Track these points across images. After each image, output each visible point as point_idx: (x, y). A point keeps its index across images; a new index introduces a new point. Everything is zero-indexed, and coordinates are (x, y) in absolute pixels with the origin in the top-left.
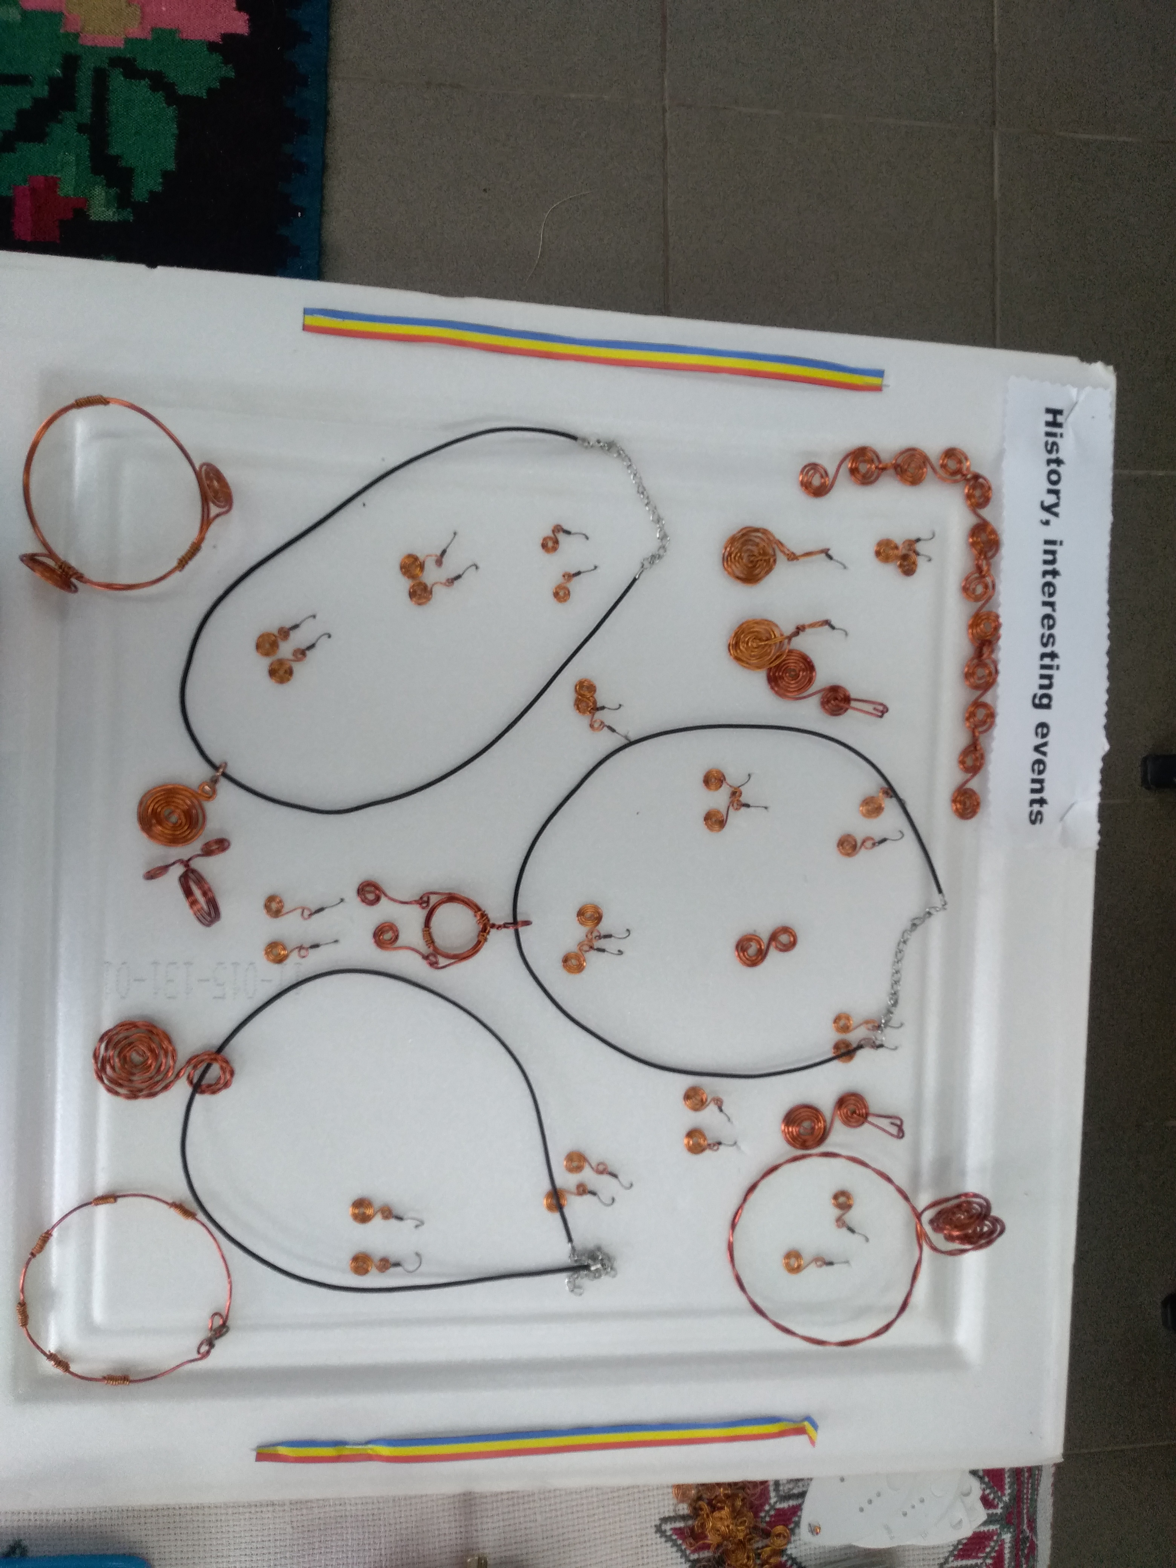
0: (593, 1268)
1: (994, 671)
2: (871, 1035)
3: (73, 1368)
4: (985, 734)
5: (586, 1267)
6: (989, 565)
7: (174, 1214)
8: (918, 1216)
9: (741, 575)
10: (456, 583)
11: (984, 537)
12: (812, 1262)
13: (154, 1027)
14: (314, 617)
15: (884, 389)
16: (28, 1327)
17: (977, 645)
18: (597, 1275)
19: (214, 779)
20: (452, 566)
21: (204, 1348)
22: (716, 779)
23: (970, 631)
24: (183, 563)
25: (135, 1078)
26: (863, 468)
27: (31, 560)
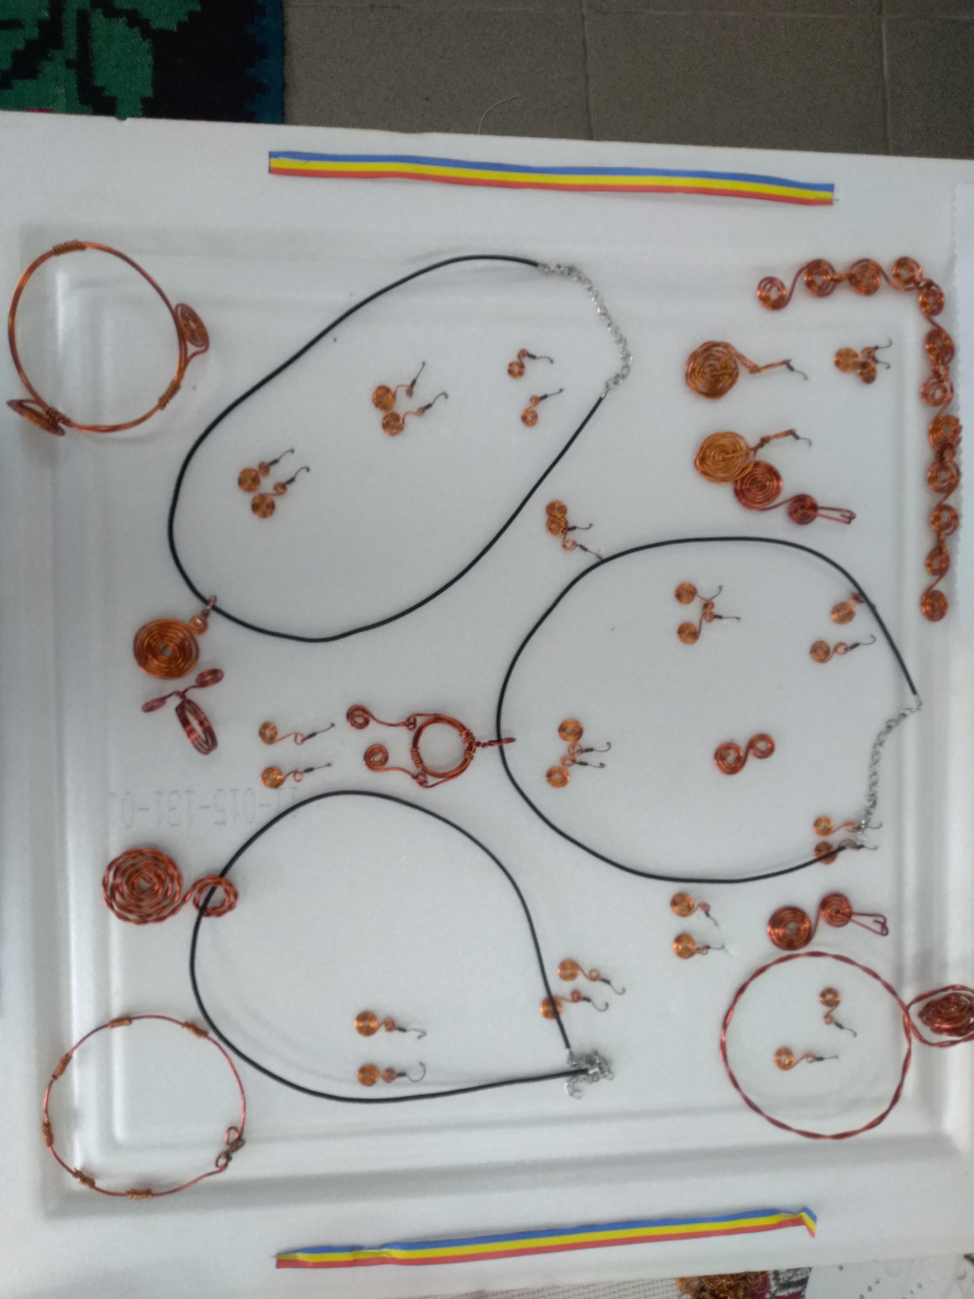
0: (591, 1072)
1: (954, 472)
2: (851, 836)
3: (99, 1184)
4: (950, 537)
5: (584, 1071)
6: (947, 369)
7: (187, 1033)
8: (906, 1009)
9: (705, 390)
10: (427, 412)
11: (939, 343)
12: (802, 1058)
13: (160, 853)
14: (292, 451)
15: (836, 203)
16: (53, 1145)
17: (937, 449)
18: (595, 1078)
19: (205, 612)
20: (422, 395)
21: (222, 1162)
22: (687, 592)
23: (931, 436)
24: (163, 402)
25: (143, 904)
26: (819, 280)
27: (18, 406)
